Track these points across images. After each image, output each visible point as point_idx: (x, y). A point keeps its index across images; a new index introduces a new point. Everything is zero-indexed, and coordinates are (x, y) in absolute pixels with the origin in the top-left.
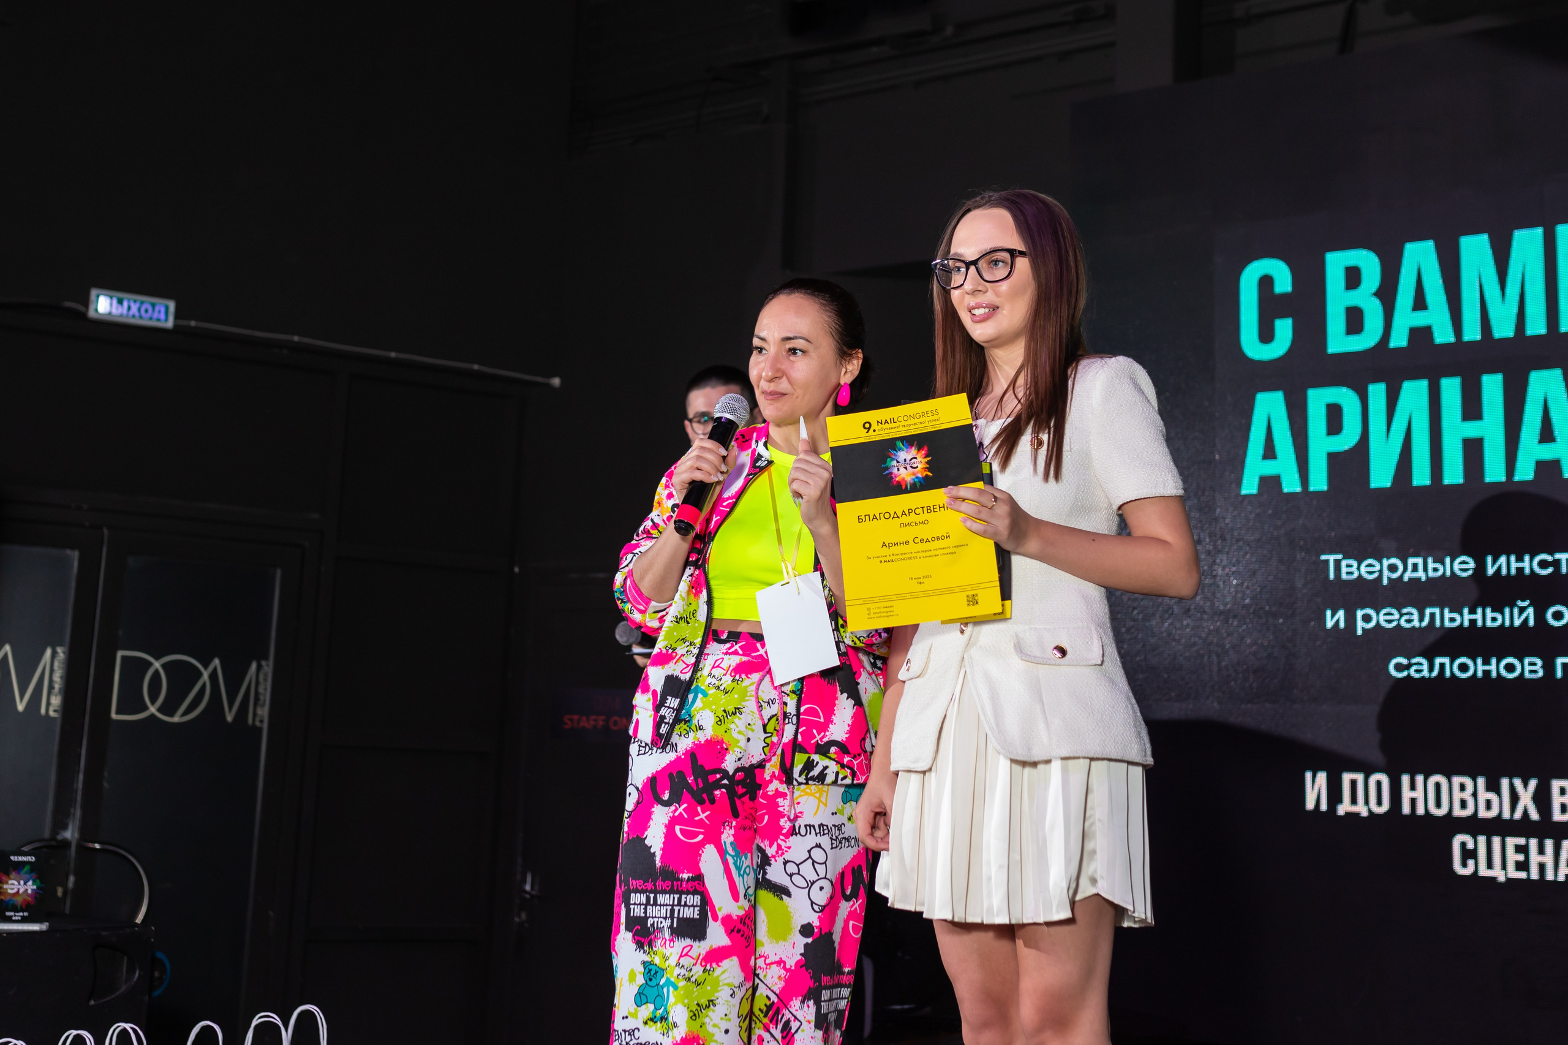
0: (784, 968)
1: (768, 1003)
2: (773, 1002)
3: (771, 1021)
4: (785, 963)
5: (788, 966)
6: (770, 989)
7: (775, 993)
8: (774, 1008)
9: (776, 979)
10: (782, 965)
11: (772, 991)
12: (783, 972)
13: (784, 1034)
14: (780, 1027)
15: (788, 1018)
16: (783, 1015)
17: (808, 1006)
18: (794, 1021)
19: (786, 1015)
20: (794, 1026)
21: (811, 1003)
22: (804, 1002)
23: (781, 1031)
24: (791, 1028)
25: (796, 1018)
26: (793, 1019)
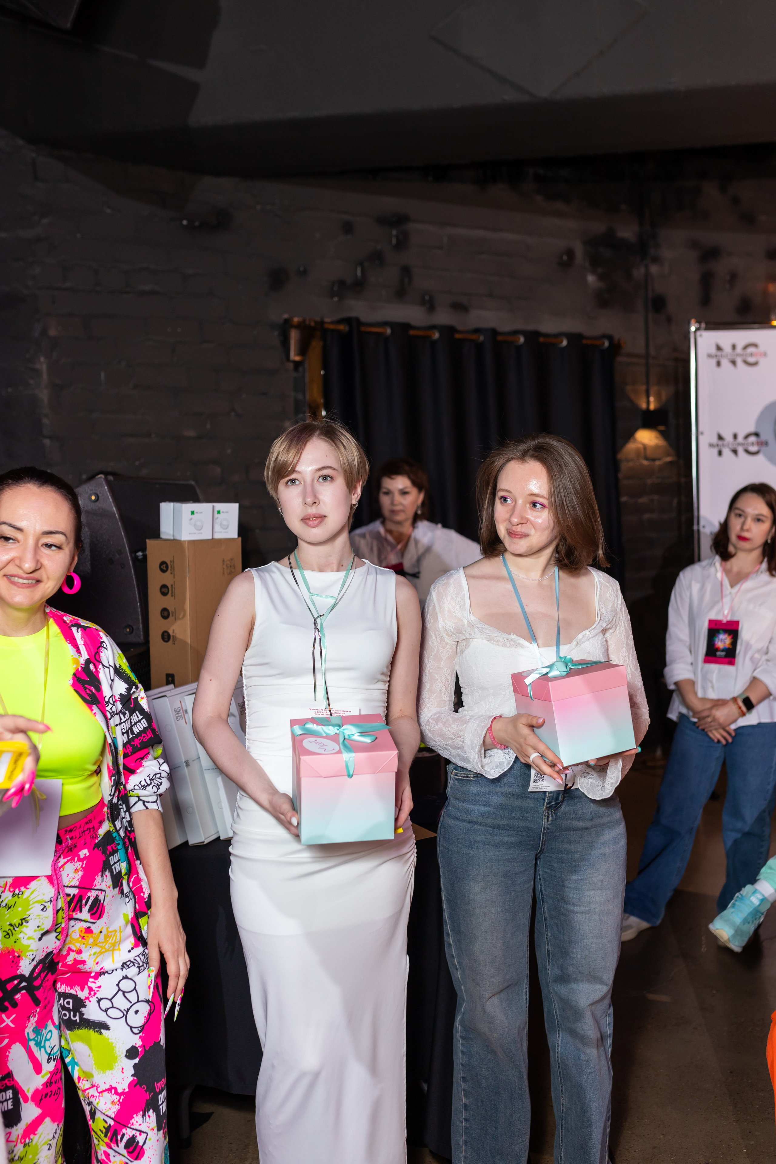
0: (116, 1093)
1: (106, 1126)
2: (110, 1125)
3: (112, 1140)
4: (116, 1089)
5: (120, 1091)
6: (104, 1114)
7: (110, 1117)
8: (112, 1130)
9: (109, 1105)
10: (113, 1091)
11: (107, 1116)
12: (116, 1098)
13: (131, 1149)
14: (122, 1145)
15: (131, 1135)
16: (123, 1135)
17: (149, 1116)
18: (140, 1134)
19: (128, 1133)
20: (140, 1139)
21: (151, 1113)
22: (144, 1115)
23: (126, 1147)
24: (138, 1142)
25: (141, 1132)
26: (138, 1133)
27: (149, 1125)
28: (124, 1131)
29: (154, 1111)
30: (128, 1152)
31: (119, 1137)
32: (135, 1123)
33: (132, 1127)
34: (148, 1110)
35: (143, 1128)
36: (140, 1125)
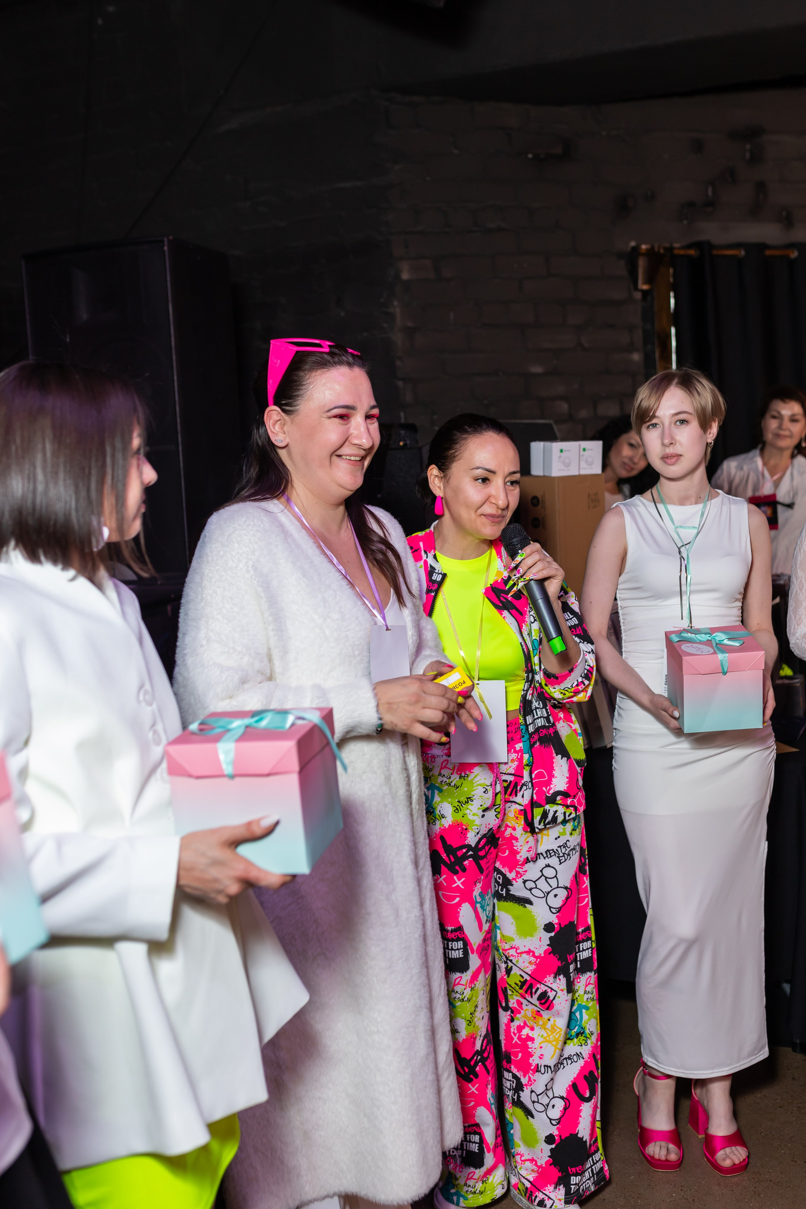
0: (534, 956)
1: (522, 980)
2: (526, 979)
3: (526, 992)
4: (533, 952)
5: (537, 954)
6: (522, 970)
7: (527, 973)
8: (528, 984)
9: (527, 964)
10: (531, 954)
11: (524, 972)
12: (533, 959)
13: (543, 1001)
14: (536, 997)
15: (544, 990)
16: (538, 989)
17: (560, 980)
18: (551, 991)
19: (542, 988)
20: (551, 995)
21: (561, 977)
22: (555, 977)
23: (539, 999)
24: (549, 997)
25: (552, 989)
26: (549, 990)
27: (559, 986)
28: (538, 986)
29: (564, 976)
30: (540, 1004)
31: (534, 990)
32: (547, 981)
33: (545, 984)
34: (559, 975)
35: (554, 986)
36: (551, 984)
